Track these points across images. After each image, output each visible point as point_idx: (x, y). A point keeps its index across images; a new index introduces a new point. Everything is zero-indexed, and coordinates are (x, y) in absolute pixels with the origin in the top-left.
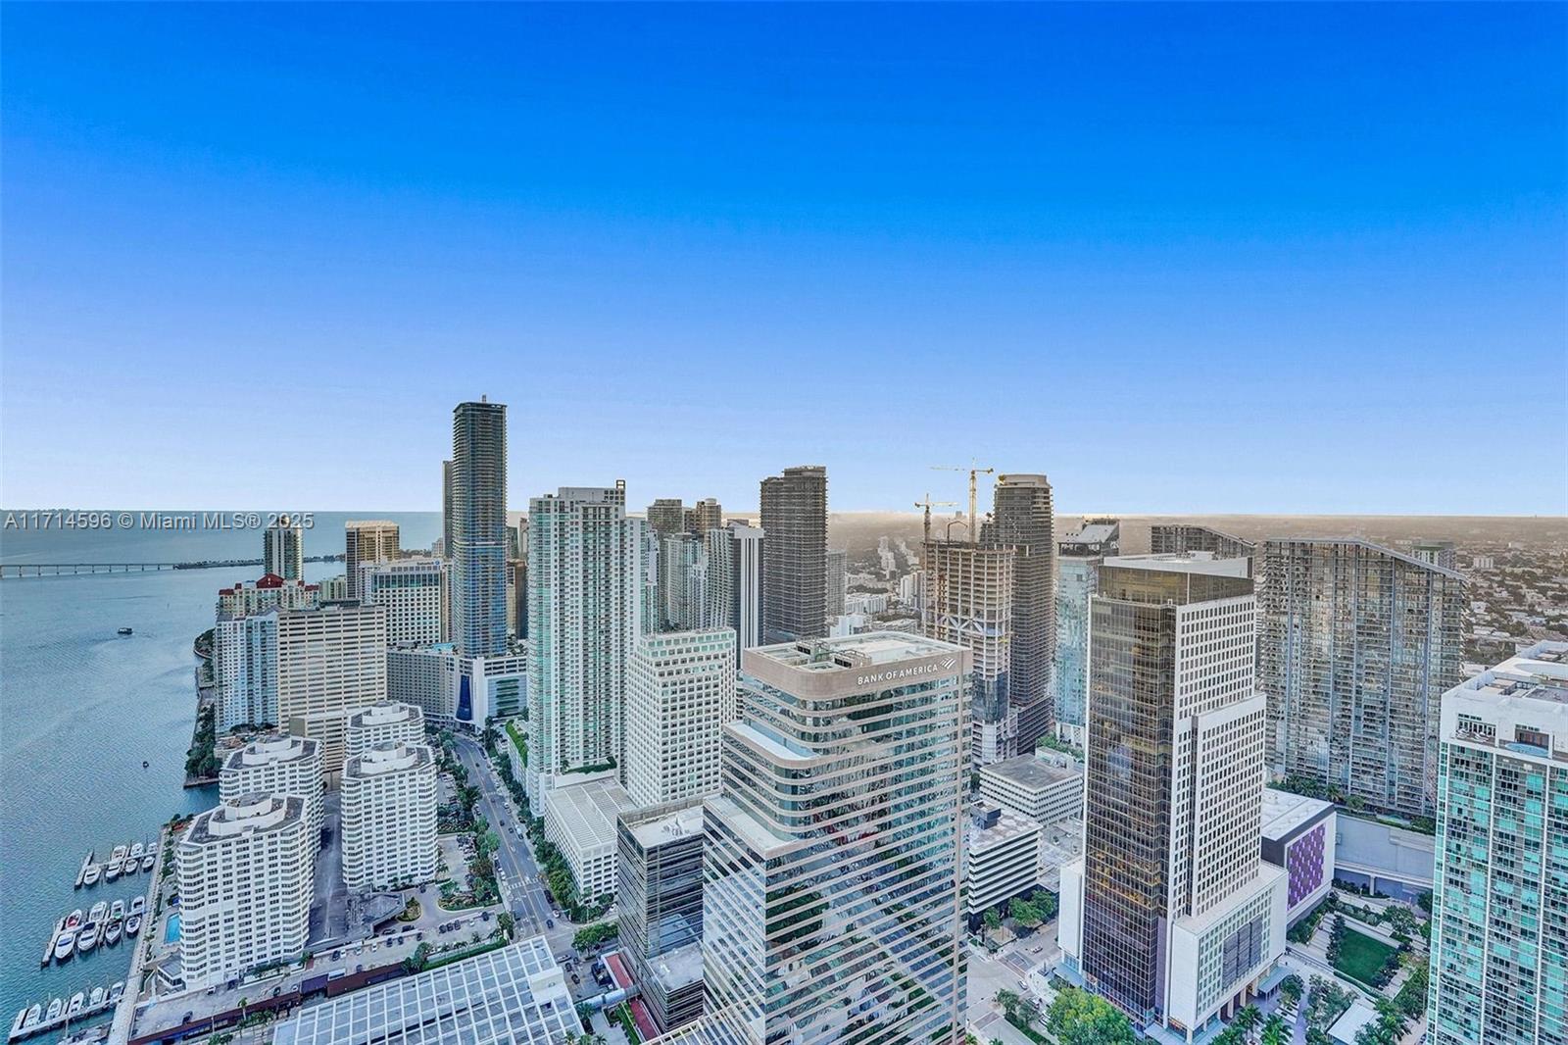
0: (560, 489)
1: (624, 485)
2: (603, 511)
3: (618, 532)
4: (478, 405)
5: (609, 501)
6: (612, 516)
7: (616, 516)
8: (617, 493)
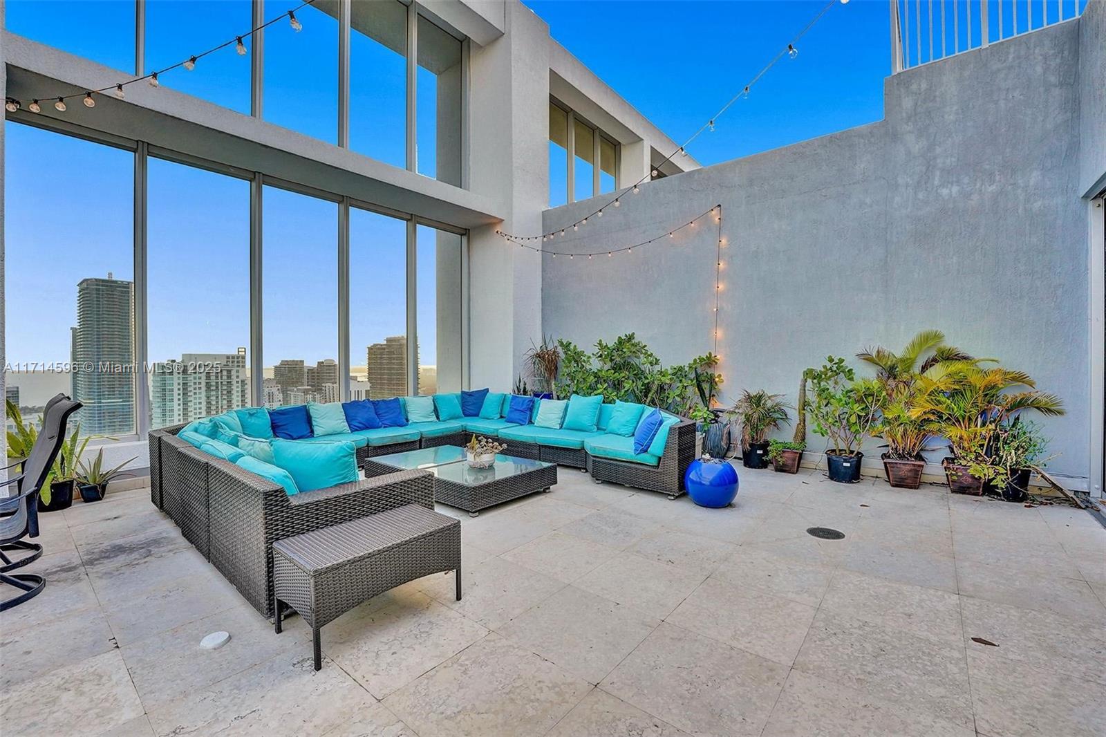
0: (183, 355)
1: (245, 352)
2: (225, 373)
3: (240, 389)
4: (103, 281)
5: (230, 364)
6: (234, 377)
7: (238, 377)
8: (238, 358)
